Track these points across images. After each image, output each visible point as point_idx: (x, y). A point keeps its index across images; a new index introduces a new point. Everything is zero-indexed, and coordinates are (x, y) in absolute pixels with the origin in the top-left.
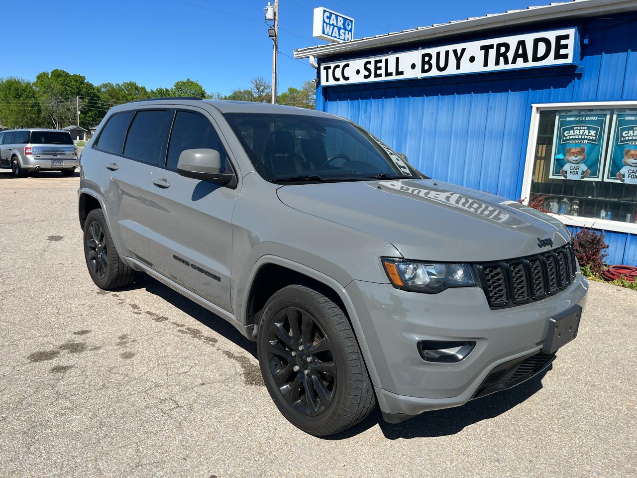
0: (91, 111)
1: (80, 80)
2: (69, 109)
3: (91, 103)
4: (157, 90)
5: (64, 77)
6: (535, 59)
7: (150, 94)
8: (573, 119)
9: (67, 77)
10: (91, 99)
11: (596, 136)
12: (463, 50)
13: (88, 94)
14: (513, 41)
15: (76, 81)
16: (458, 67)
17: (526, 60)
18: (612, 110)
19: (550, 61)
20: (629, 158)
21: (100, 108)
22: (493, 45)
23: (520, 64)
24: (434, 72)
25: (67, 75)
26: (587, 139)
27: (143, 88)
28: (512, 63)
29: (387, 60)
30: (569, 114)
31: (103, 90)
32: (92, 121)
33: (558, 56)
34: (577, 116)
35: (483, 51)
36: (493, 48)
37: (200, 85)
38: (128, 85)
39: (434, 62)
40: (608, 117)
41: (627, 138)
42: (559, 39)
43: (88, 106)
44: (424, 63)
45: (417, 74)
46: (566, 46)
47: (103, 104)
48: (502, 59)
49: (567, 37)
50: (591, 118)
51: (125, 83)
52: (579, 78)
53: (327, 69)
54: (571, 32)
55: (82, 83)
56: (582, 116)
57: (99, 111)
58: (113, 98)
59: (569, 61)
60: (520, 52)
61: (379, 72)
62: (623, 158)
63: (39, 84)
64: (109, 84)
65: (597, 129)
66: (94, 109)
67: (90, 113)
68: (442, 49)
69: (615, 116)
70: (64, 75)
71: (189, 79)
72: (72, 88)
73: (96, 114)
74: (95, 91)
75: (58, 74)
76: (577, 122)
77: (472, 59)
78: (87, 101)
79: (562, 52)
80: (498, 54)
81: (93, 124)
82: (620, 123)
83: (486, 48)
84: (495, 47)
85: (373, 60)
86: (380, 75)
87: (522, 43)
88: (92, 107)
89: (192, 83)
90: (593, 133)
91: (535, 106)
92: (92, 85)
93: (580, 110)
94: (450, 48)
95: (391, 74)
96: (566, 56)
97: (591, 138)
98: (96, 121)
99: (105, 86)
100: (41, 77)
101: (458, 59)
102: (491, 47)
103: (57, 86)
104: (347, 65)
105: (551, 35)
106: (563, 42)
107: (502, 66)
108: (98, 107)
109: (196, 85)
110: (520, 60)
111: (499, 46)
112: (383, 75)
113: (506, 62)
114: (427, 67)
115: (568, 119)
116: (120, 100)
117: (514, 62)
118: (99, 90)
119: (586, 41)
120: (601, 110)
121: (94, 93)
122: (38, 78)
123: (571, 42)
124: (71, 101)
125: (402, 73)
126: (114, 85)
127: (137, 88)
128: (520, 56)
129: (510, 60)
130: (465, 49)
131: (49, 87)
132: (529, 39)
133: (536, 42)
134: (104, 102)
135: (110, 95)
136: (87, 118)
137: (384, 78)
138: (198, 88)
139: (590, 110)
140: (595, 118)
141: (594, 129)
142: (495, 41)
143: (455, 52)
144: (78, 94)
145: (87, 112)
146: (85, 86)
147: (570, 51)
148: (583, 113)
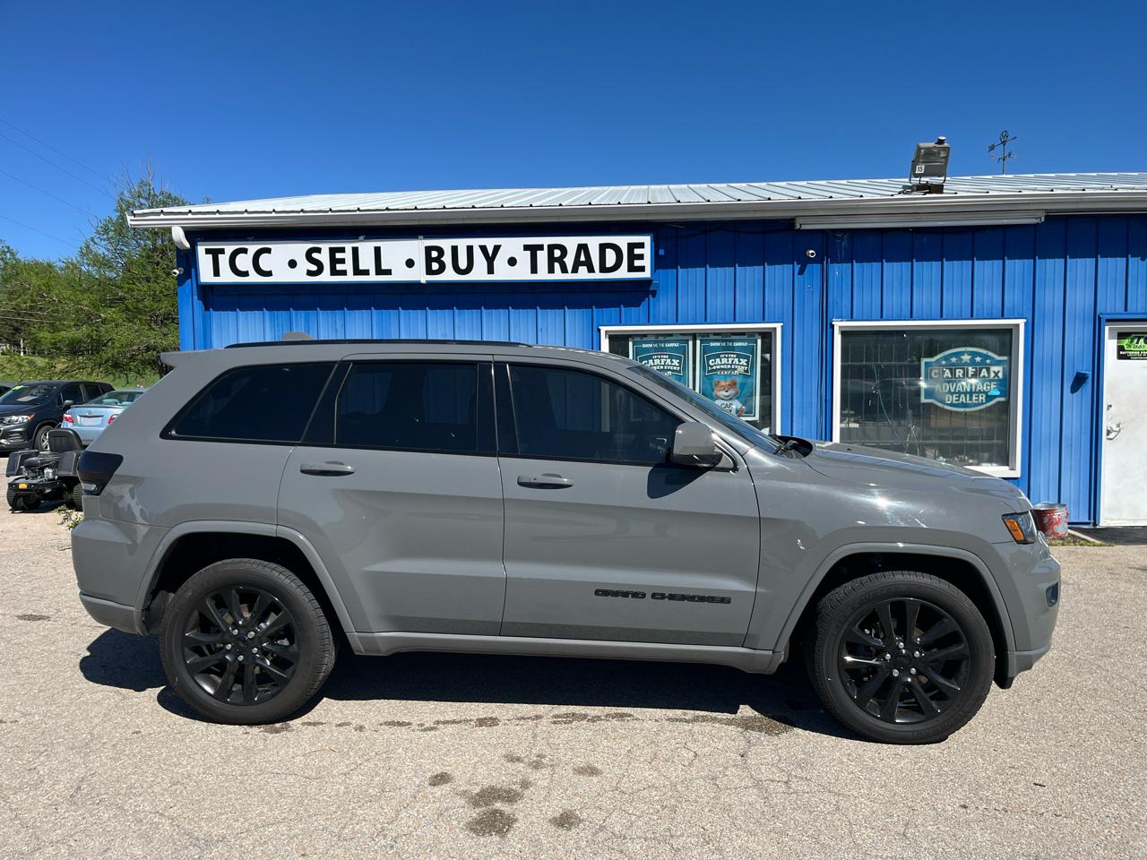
6: (603, 269)
8: (651, 346)
11: (680, 366)
12: (497, 248)
14: (571, 243)
16: (491, 271)
17: (591, 270)
18: (694, 336)
19: (623, 273)
20: (720, 391)
22: (543, 246)
23: (583, 274)
24: (449, 275)
26: (670, 370)
28: (572, 272)
29: (355, 251)
30: (644, 339)
33: (632, 268)
34: (655, 342)
35: (529, 252)
36: (543, 249)
39: (447, 259)
40: (691, 343)
41: (714, 368)
42: (631, 246)
44: (429, 260)
45: (419, 275)
46: (641, 257)
48: (557, 265)
49: (641, 245)
50: (672, 345)
52: (654, 296)
53: (215, 254)
54: (646, 240)
56: (661, 342)
59: (647, 274)
60: (583, 258)
61: (340, 267)
62: (713, 390)
65: (679, 358)
68: (462, 244)
69: (698, 342)
76: (656, 350)
77: (512, 262)
79: (637, 263)
80: (551, 260)
82: (705, 350)
83: (533, 250)
84: (546, 248)
85: (325, 247)
86: (343, 273)
87: (583, 248)
90: (676, 362)
91: (603, 329)
93: (658, 335)
94: (476, 242)
95: (366, 272)
96: (642, 269)
97: (675, 368)
101: (490, 260)
102: (541, 247)
104: (268, 251)
105: (622, 241)
106: (637, 251)
107: (558, 275)
110: (583, 270)
111: (552, 248)
112: (350, 272)
113: (564, 270)
114: (435, 266)
115: (644, 346)
117: (575, 270)
119: (662, 252)
120: (681, 334)
123: (647, 252)
125: (388, 272)
128: (583, 264)
129: (570, 268)
130: (500, 246)
132: (593, 242)
133: (603, 247)
137: (351, 278)
139: (669, 335)
140: (677, 345)
141: (677, 358)
142: (546, 241)
143: (483, 249)
147: (647, 262)
148: (661, 338)
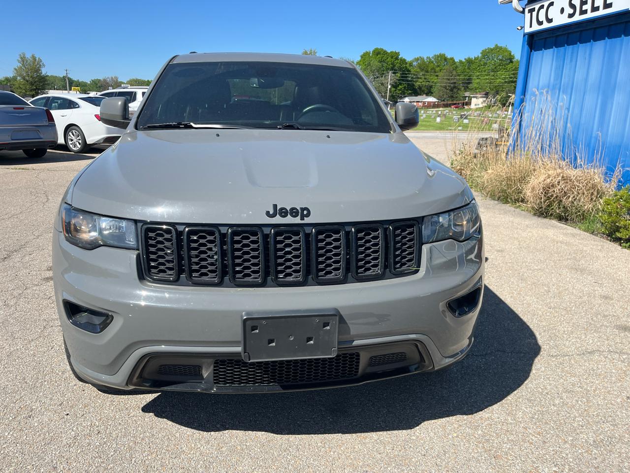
0: (401, 84)
1: (395, 56)
2: (382, 84)
3: (402, 77)
4: (465, 59)
5: (383, 54)
7: (457, 64)
9: (384, 55)
10: (403, 74)
13: (400, 69)
15: (392, 57)
21: (410, 81)
25: (385, 52)
27: (452, 59)
31: (415, 63)
32: (401, 94)
37: (509, 50)
38: (438, 57)
43: (399, 80)
47: (412, 78)
51: (435, 55)
53: (531, 11)
55: (397, 59)
57: (408, 85)
58: (422, 70)
61: (584, 8)
63: (361, 63)
64: (420, 57)
66: (404, 82)
67: (400, 87)
70: (382, 53)
71: (497, 45)
72: (387, 64)
73: (405, 87)
74: (408, 65)
75: (378, 52)
78: (399, 75)
81: (401, 96)
86: (585, 12)
88: (403, 80)
89: (501, 48)
92: (405, 60)
95: (598, 9)
98: (404, 94)
99: (417, 60)
100: (365, 56)
103: (375, 63)
104: (552, 4)
108: (408, 81)
109: (506, 50)
112: (589, 10)
116: (428, 72)
118: (411, 64)
121: (406, 67)
122: (362, 57)
124: (385, 77)
125: (610, 6)
126: (425, 58)
127: (446, 59)
131: (369, 64)
134: (414, 75)
135: (420, 68)
136: (397, 91)
137: (590, 15)
138: (506, 54)
144: (392, 69)
145: (398, 86)
146: (399, 61)
